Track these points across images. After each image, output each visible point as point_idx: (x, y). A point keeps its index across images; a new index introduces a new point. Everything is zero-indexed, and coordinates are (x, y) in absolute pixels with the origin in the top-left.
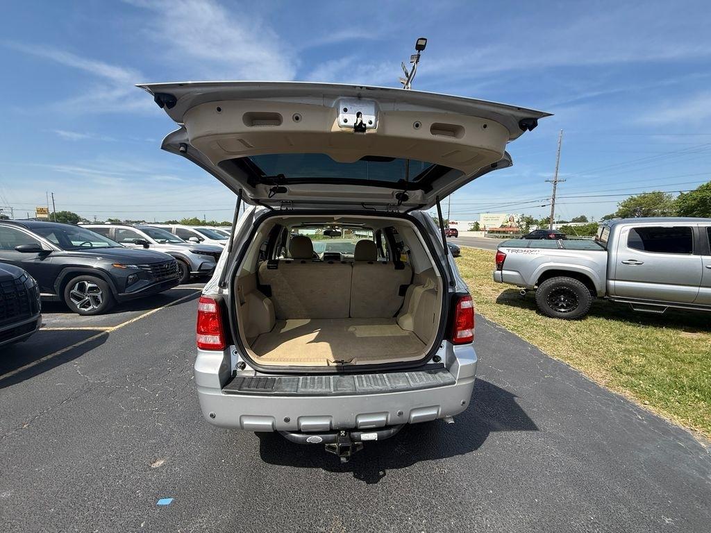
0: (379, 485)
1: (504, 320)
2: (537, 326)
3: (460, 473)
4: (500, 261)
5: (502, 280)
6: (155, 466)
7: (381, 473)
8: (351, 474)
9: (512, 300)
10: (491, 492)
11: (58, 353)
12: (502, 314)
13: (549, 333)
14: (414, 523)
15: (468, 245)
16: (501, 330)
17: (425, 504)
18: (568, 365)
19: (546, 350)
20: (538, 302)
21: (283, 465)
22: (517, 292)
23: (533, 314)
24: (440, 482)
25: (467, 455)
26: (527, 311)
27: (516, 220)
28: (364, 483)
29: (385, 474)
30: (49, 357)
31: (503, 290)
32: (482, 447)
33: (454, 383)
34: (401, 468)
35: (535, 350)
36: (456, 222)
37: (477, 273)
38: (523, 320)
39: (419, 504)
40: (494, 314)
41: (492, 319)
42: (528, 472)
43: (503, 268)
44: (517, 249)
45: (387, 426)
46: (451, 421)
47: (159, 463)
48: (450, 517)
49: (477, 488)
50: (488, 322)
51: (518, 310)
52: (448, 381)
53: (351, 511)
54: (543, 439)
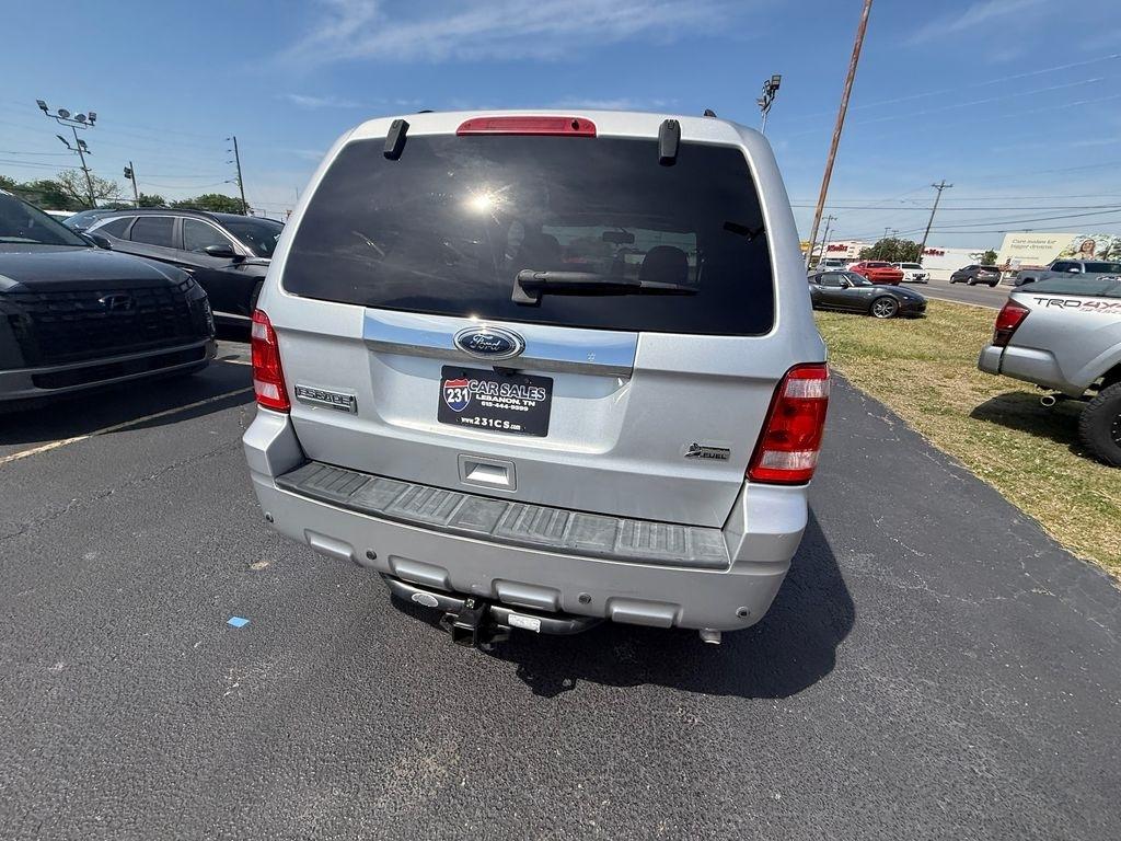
0: (553, 702)
1: (976, 454)
2: (1058, 477)
3: (726, 735)
4: (1009, 324)
5: (1001, 368)
6: (257, 567)
7: (568, 682)
8: (514, 667)
9: (1014, 415)
10: (778, 796)
11: (233, 394)
12: (975, 439)
13: (1088, 498)
14: (584, 798)
15: (950, 298)
16: (955, 470)
17: (622, 769)
18: (1113, 578)
19: (1063, 534)
20: (1085, 426)
21: (416, 618)
22: (1035, 399)
23: (1060, 452)
24: (675, 738)
25: (758, 702)
26: (1047, 442)
27: (1100, 248)
28: (528, 689)
29: (572, 687)
30: (222, 396)
31: (1000, 392)
32: (801, 696)
33: (724, 567)
34: (610, 684)
35: (1031, 529)
36: (940, 250)
37: (950, 352)
38: (1027, 458)
39: (611, 764)
40: (956, 436)
41: (945, 446)
42: (889, 786)
43: (1011, 342)
44: (1065, 298)
45: (559, 613)
46: (712, 640)
47: (264, 564)
48: (662, 815)
49: (748, 777)
50: (933, 451)
51: (1023, 439)
52: (709, 559)
53: (483, 731)
54: (963, 725)
